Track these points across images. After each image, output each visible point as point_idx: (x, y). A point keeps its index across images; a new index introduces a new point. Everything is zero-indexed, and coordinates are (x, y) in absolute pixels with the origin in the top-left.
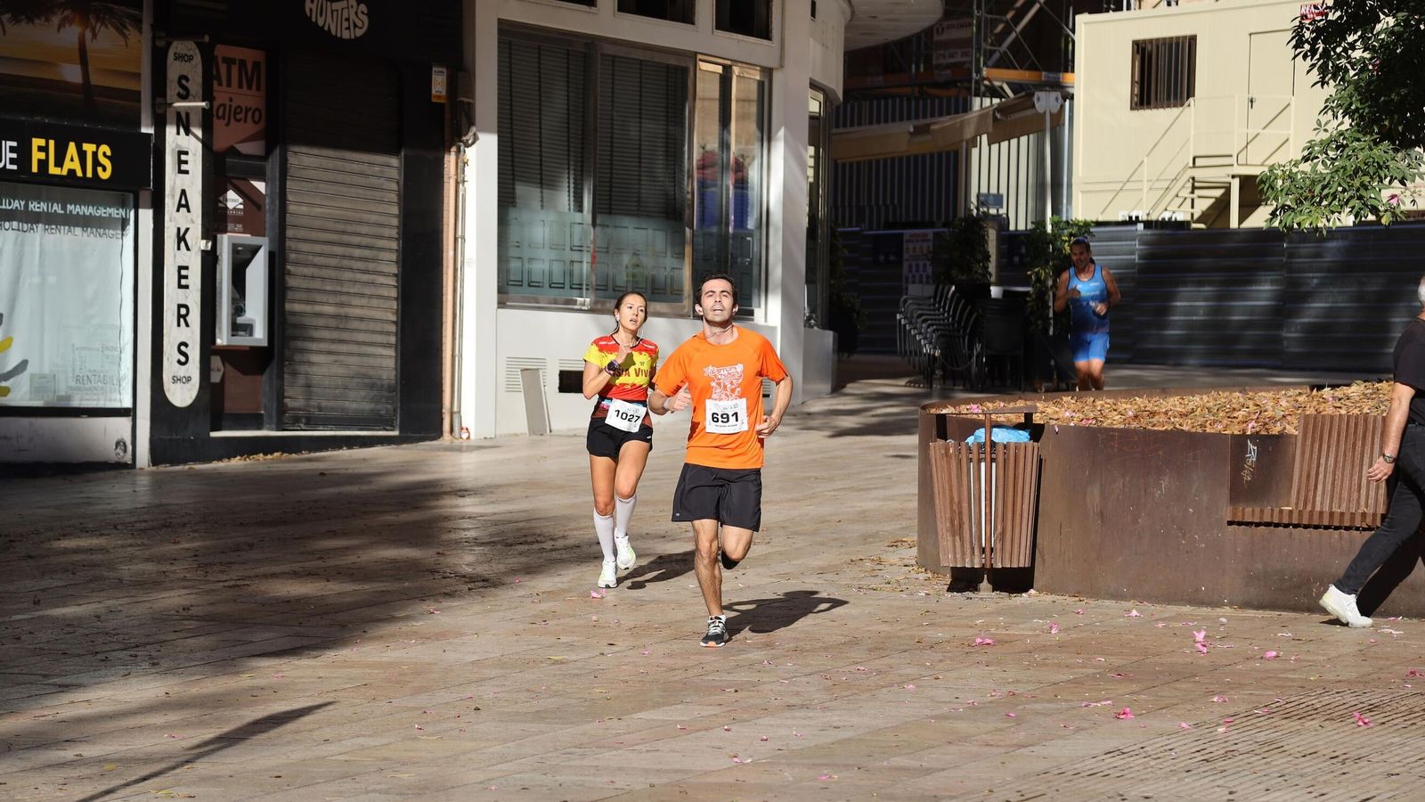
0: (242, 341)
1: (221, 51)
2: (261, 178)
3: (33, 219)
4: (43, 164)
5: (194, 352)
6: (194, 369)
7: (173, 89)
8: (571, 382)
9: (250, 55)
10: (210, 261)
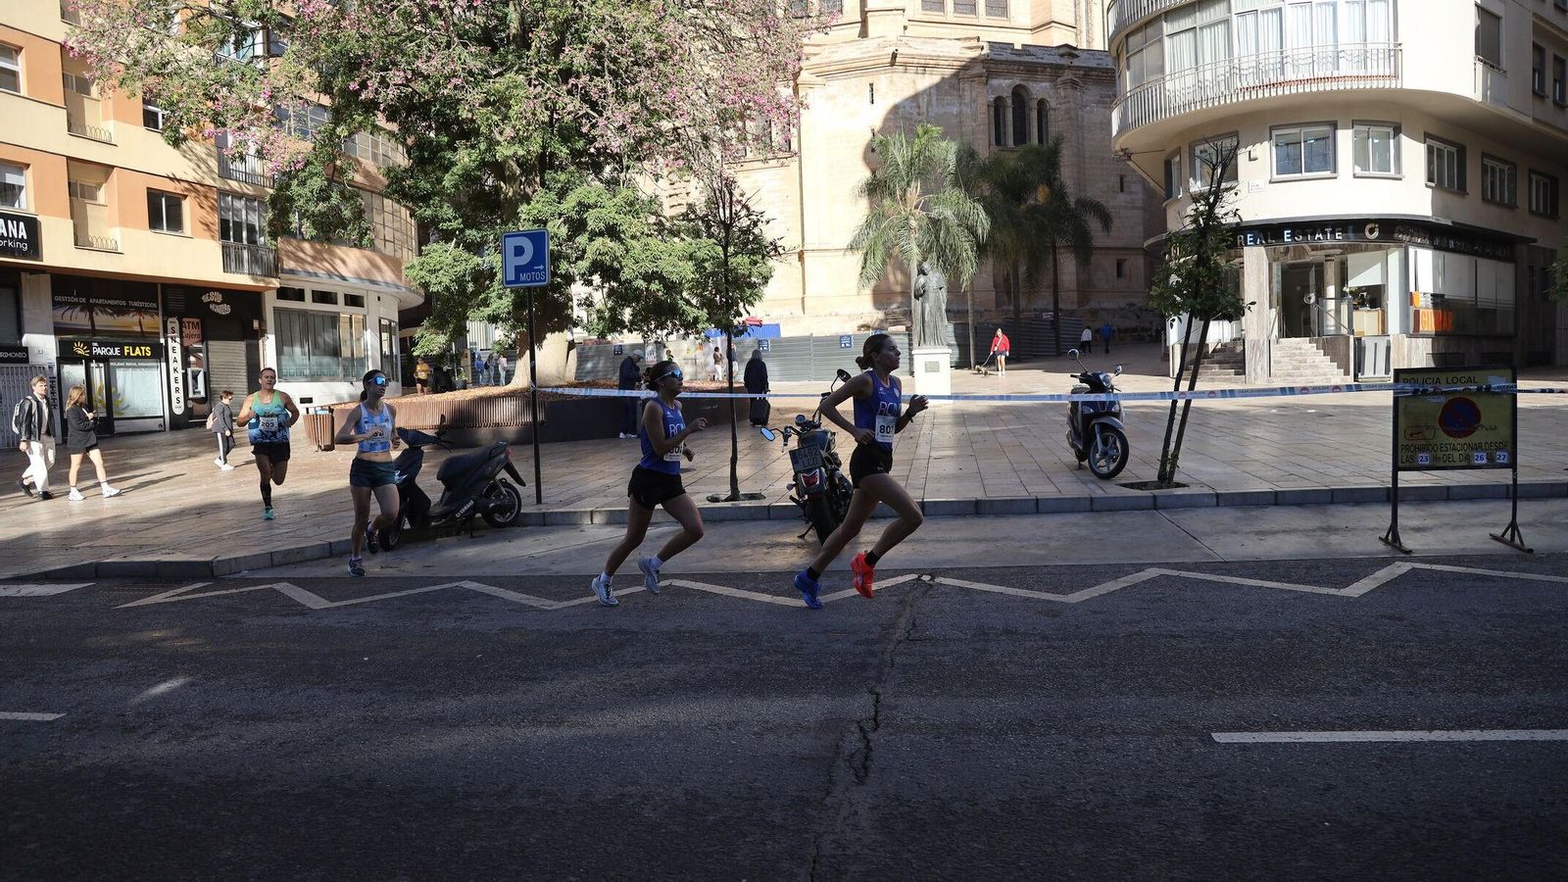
0: (197, 396)
1: (184, 320)
2: (201, 352)
3: (129, 367)
4: (129, 353)
5: (182, 400)
6: (182, 404)
7: (169, 330)
8: (303, 401)
9: (195, 320)
10: (185, 376)
